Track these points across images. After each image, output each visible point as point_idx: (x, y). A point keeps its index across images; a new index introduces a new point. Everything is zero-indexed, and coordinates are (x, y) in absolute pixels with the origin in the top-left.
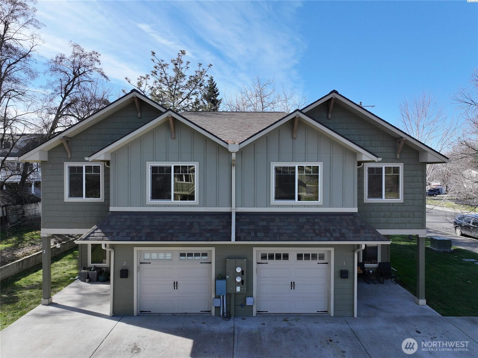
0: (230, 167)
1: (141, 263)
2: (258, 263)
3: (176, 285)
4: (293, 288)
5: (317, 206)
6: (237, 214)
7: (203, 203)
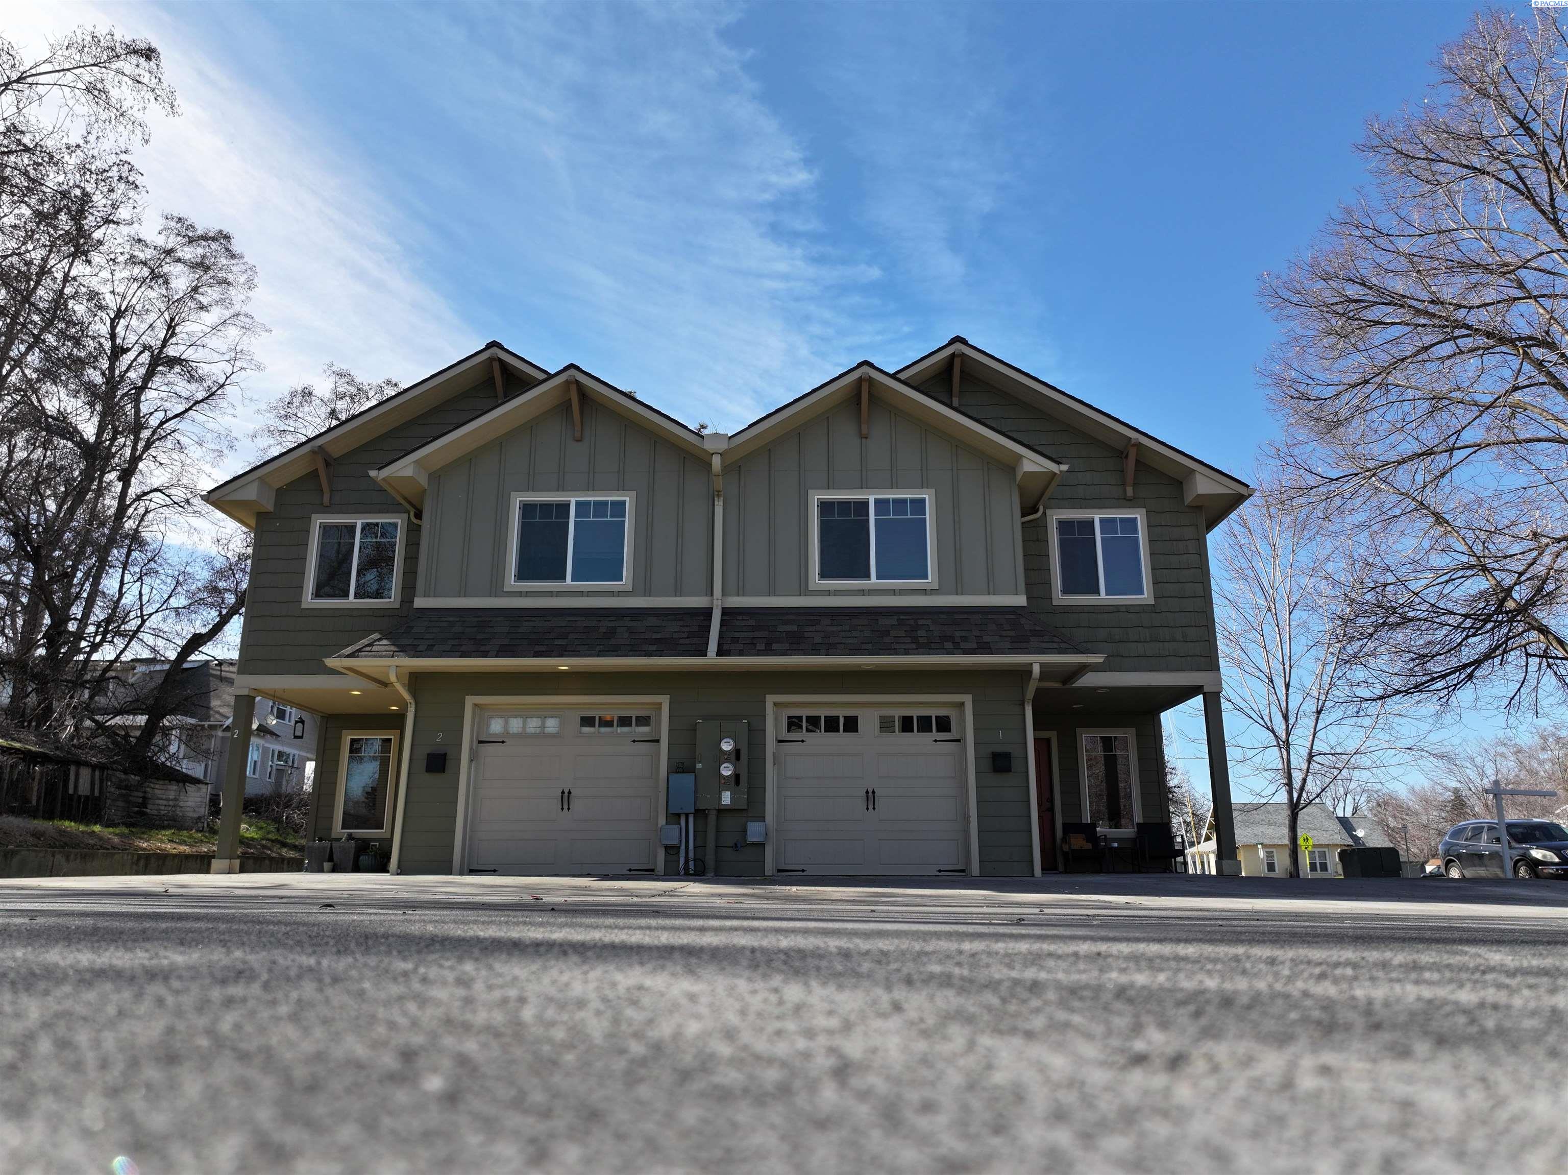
0: (711, 503)
1: (480, 742)
2: (780, 741)
3: (566, 798)
4: (871, 807)
5: (925, 592)
6: (725, 612)
7: (644, 586)
